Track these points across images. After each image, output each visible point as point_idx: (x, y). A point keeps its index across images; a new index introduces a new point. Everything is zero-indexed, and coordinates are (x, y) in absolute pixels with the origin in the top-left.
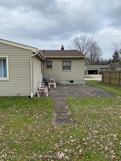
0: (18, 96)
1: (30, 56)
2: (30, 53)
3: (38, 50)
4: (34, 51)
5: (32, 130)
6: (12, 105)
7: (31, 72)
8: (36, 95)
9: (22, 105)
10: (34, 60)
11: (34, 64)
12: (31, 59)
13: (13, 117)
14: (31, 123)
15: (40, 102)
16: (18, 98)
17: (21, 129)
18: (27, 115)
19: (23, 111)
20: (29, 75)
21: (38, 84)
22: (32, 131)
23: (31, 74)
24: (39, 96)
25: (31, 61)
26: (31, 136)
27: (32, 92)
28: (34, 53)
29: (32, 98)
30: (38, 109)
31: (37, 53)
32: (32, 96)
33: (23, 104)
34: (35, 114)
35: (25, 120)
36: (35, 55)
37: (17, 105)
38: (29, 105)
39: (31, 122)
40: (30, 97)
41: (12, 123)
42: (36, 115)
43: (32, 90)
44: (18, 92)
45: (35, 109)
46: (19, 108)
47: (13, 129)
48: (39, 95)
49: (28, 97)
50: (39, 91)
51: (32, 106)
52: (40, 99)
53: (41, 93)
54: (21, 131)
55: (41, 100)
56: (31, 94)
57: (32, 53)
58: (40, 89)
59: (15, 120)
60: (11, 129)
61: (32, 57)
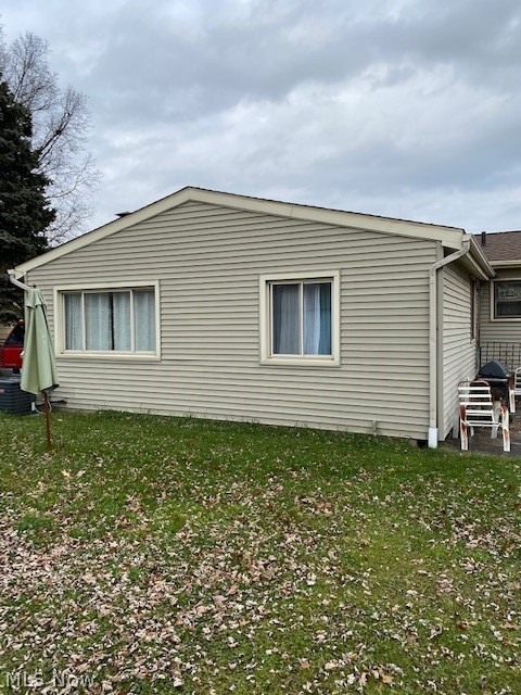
0: (372, 436)
1: (431, 267)
2: (433, 252)
3: (466, 238)
4: (450, 240)
5: (458, 599)
6: (356, 472)
7: (433, 334)
8: (451, 440)
9: (393, 474)
10: (445, 283)
11: (445, 297)
12: (433, 279)
13: (364, 521)
14: (448, 567)
15: (476, 475)
16: (376, 444)
17: (408, 582)
18: (421, 521)
19: (405, 504)
20: (423, 349)
21: (460, 388)
22: (461, 605)
23: (433, 344)
24: (464, 446)
25: (433, 289)
26: (460, 627)
27: (433, 422)
28: (447, 251)
29: (433, 452)
30: (472, 506)
31: (463, 250)
32: (433, 443)
33: (398, 471)
34: (459, 525)
35: (416, 546)
36: (451, 258)
37: (373, 471)
38: (426, 479)
39: (445, 559)
40: (423, 444)
41: (363, 545)
42: (466, 533)
43: (433, 415)
44: (375, 419)
45: (455, 504)
46: (384, 487)
47: (371, 572)
48: (464, 438)
49: (414, 444)
50: (467, 423)
51: (438, 487)
52: (471, 458)
53: (472, 434)
54: (410, 592)
55: (476, 466)
56: (427, 434)
57: (442, 252)
58: (468, 412)
59: (378, 538)
60: (365, 570)
61: (437, 270)
